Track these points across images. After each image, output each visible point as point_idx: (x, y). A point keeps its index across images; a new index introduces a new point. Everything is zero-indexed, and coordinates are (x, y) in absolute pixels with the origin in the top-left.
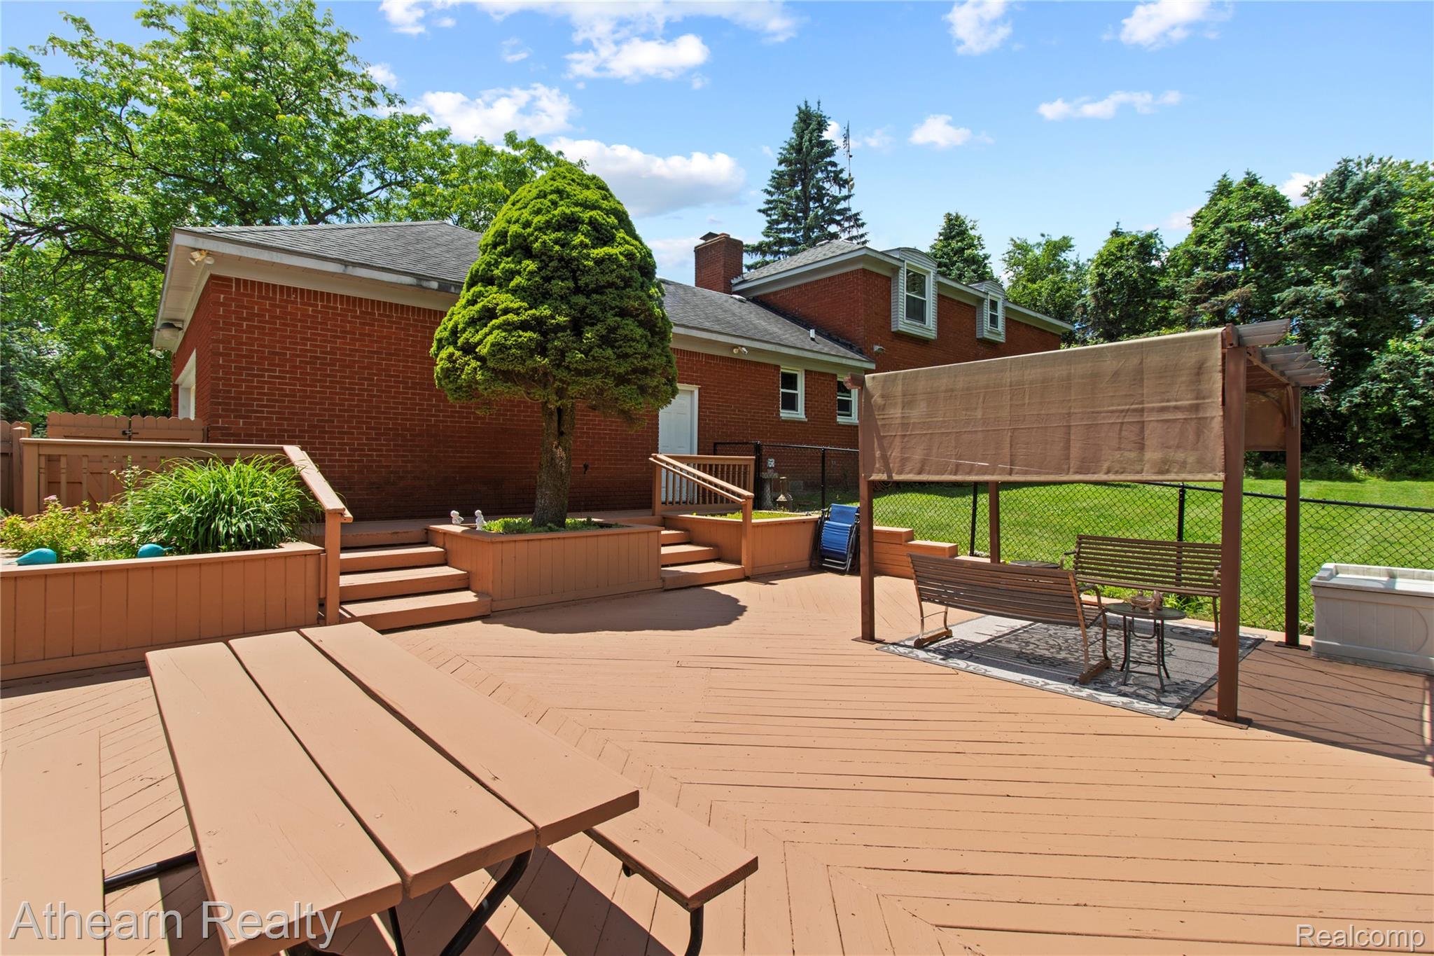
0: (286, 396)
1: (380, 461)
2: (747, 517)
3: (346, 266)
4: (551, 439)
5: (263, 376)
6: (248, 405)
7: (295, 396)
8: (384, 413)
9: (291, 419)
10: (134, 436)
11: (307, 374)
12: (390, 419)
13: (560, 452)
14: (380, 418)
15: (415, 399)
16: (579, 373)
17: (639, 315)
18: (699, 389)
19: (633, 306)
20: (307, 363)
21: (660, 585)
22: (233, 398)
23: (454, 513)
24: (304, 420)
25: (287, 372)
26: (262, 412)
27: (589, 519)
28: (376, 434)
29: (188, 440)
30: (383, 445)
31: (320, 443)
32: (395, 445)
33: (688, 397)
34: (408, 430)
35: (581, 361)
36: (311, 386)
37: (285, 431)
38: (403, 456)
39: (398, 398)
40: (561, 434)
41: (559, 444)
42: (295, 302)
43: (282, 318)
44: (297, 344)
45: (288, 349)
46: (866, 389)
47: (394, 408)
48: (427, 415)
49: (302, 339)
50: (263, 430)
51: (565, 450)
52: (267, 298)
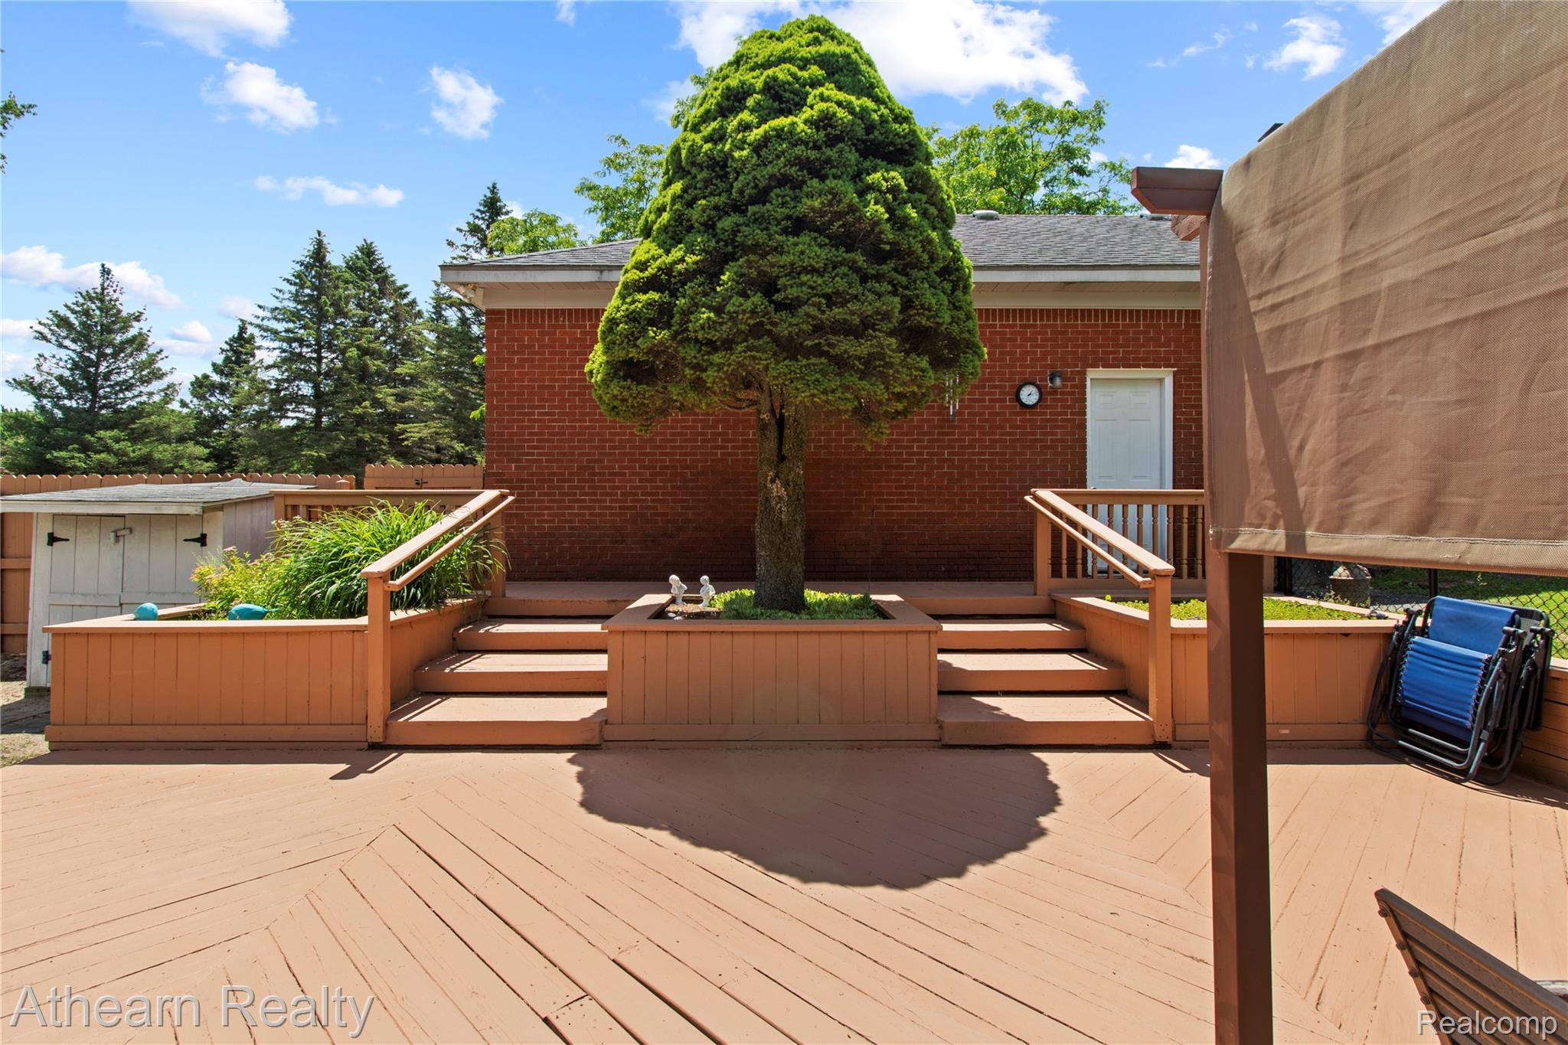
0: (556, 434)
1: (656, 508)
2: (1160, 616)
3: (601, 272)
4: (765, 469)
5: (533, 414)
6: (518, 447)
7: (564, 434)
8: (659, 447)
9: (561, 461)
10: (424, 485)
11: (576, 407)
12: (666, 454)
13: (777, 489)
14: (655, 454)
15: (697, 427)
16: (712, 346)
17: (831, 222)
18: (1175, 374)
19: (813, 209)
20: (575, 394)
21: (932, 733)
22: (506, 441)
23: (674, 578)
24: (572, 461)
25: (556, 407)
26: (533, 454)
27: (867, 597)
28: (651, 475)
29: (469, 488)
30: (658, 487)
31: (589, 487)
32: (673, 487)
33: (1154, 391)
34: (687, 467)
35: (710, 325)
36: (580, 421)
37: (555, 474)
38: (684, 501)
39: (676, 428)
40: (782, 458)
41: (777, 476)
42: (563, 326)
43: (551, 347)
44: (565, 373)
45: (557, 381)
46: (1223, 217)
47: (671, 441)
48: (713, 447)
49: (571, 367)
50: (533, 474)
51: (786, 484)
52: (537, 326)
